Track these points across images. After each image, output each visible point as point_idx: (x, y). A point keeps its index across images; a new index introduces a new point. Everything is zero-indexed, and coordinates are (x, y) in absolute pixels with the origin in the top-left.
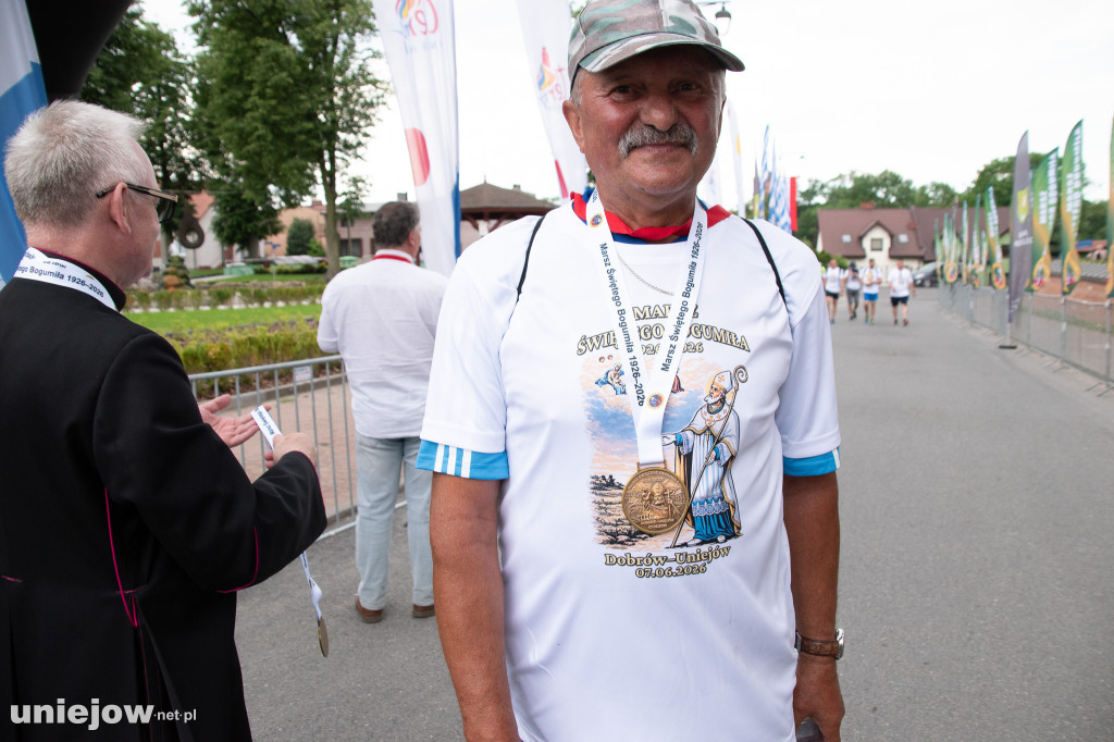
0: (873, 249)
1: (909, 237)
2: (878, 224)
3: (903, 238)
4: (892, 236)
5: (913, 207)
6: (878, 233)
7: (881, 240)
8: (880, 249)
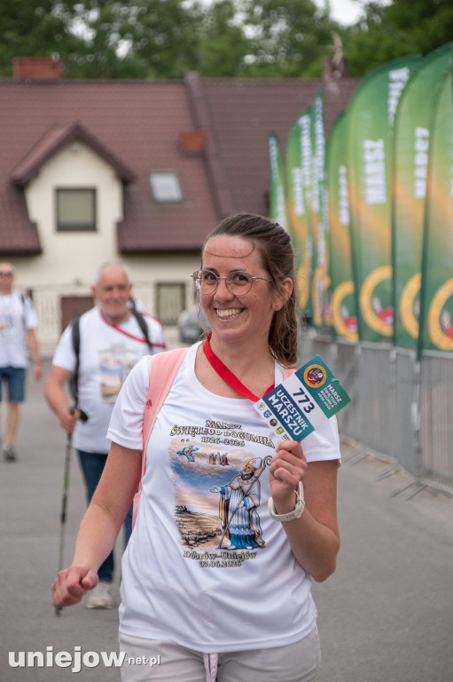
0: (62, 228)
1: (183, 185)
2: (79, 137)
3: (166, 186)
4: (125, 180)
5: (192, 77)
6: (78, 169)
7: (92, 192)
8: (91, 227)
